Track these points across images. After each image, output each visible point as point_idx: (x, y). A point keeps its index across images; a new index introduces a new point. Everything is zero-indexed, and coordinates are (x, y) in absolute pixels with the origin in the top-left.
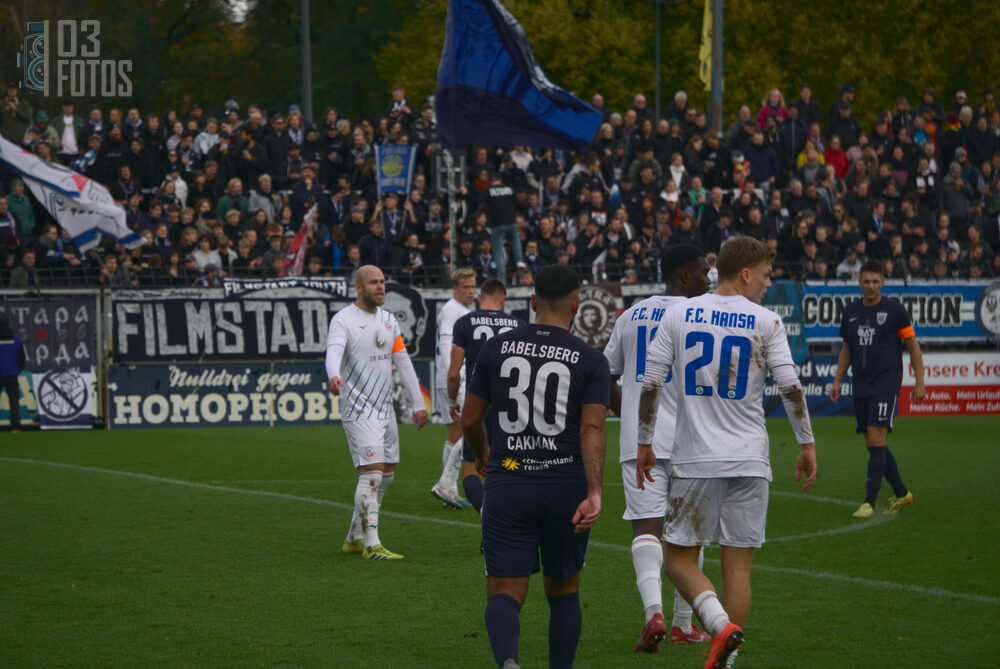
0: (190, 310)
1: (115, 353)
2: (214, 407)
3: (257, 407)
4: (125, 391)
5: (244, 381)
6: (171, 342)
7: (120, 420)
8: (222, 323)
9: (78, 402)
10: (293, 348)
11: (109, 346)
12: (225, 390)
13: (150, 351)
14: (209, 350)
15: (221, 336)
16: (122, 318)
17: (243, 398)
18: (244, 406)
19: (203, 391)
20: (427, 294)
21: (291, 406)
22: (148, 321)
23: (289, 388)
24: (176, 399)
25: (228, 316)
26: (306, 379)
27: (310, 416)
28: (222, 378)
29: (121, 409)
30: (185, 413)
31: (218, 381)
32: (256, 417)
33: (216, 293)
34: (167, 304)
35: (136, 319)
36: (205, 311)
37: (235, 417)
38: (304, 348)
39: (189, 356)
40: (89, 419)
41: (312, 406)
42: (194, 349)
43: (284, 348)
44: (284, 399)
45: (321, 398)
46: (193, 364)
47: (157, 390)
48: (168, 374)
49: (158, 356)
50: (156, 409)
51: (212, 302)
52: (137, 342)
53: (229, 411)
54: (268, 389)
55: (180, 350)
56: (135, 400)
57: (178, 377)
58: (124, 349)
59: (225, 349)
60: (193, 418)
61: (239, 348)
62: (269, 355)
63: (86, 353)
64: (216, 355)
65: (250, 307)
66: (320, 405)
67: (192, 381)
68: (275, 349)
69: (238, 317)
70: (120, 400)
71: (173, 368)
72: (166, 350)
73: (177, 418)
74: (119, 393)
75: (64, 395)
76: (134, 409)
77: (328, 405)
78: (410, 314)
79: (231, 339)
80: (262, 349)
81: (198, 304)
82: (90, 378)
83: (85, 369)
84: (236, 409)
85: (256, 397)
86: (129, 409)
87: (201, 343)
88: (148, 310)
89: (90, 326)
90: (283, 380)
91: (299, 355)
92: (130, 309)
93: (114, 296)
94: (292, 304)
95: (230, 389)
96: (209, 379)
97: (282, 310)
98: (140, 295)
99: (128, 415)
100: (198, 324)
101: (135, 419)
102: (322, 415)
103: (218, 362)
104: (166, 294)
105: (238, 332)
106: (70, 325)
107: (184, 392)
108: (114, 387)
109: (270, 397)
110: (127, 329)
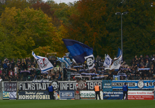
0: (28, 84)
1: (19, 90)
2: (31, 97)
3: (37, 97)
4: (20, 95)
5: (35, 93)
6: (26, 88)
7: (19, 98)
8: (32, 86)
9: (14, 96)
10: (41, 89)
11: (18, 89)
12: (32, 95)
13: (23, 89)
14: (31, 89)
15: (32, 87)
16: (20, 85)
17: (35, 96)
18: (35, 97)
19: (30, 95)
20: (59, 82)
21: (41, 97)
22: (23, 85)
23: (41, 95)
24: (26, 96)
25: (33, 85)
26: (43, 93)
27: (43, 98)
28: (32, 93)
29: (19, 97)
30: (27, 98)
31: (31, 93)
32: (36, 98)
33: (31, 82)
34: (25, 83)
35: (21, 85)
36: (30, 84)
37: (34, 98)
38: (43, 89)
39: (28, 90)
40: (16, 98)
41: (44, 97)
42: (29, 89)
43: (40, 89)
44: (40, 96)
45: (45, 96)
46: (28, 91)
47: (24, 95)
48: (25, 92)
49: (24, 90)
50: (24, 97)
51: (31, 83)
52: (22, 88)
53: (33, 98)
54: (38, 95)
55: (27, 89)
56: (21, 96)
57: (27, 93)
58: (20, 89)
59: (33, 89)
60: (28, 98)
61: (34, 89)
62: (38, 90)
63: (16, 90)
64: (32, 90)
65: (36, 84)
66: (45, 97)
67: (28, 93)
68: (39, 89)
69: (34, 85)
70: (19, 96)
71: (26, 92)
72: (25, 89)
73: (26, 98)
74: (19, 95)
75: (13, 95)
76: (21, 97)
77: (46, 97)
78: (57, 84)
79: (33, 88)
80: (37, 89)
81: (29, 83)
82: (16, 93)
83: (15, 92)
84: (34, 97)
85: (36, 96)
86: (20, 97)
87: (30, 88)
88: (23, 84)
89: (16, 86)
90: (40, 93)
91: (42, 90)
92: (21, 84)
93: (19, 82)
94: (41, 83)
95: (33, 95)
96: (30, 93)
97: (40, 84)
98: (22, 82)
99: (20, 98)
100: (29, 86)
101: (21, 98)
102: (45, 98)
103: (32, 91)
104: (25, 82)
105: (34, 87)
106: (14, 86)
107: (27, 95)
108: (19, 94)
109: (38, 96)
110: (20, 87)
